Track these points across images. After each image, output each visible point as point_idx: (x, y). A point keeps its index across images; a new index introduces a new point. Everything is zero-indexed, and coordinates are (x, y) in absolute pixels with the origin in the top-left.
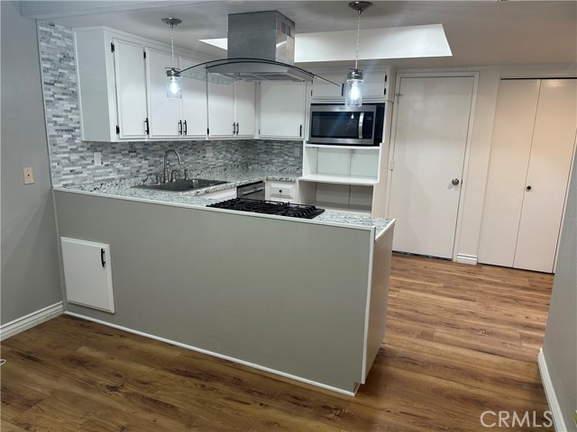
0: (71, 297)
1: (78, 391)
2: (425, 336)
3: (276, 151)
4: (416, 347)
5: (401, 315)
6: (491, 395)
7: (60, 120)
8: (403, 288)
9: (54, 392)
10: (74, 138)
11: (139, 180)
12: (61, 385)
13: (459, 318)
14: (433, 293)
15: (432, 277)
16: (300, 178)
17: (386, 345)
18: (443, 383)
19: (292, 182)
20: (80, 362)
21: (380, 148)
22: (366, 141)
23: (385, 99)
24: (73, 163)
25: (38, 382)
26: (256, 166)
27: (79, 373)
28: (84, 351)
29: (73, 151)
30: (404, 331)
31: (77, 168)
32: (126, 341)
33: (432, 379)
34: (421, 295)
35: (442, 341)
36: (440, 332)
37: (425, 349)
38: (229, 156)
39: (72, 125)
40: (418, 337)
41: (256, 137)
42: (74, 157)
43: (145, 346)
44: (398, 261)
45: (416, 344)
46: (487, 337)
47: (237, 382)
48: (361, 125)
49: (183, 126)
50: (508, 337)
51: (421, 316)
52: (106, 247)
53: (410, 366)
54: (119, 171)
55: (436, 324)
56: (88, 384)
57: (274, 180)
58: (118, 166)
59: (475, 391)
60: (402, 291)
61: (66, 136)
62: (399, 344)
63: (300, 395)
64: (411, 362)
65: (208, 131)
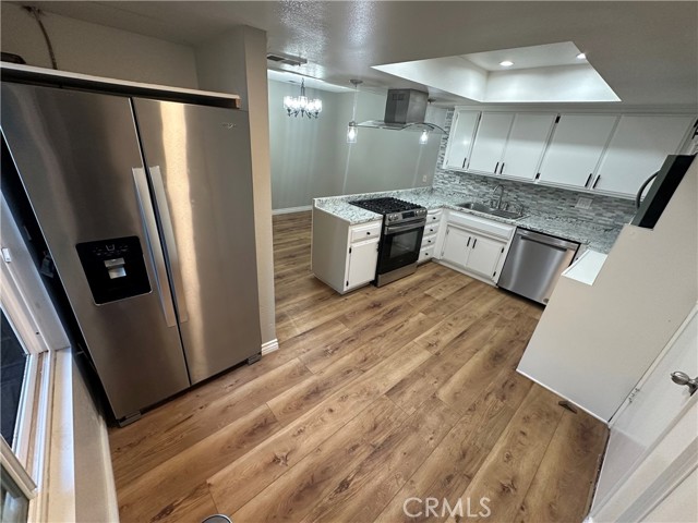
42: (446, 176)
54: (470, 190)
58: (471, 187)
65: (538, 176)
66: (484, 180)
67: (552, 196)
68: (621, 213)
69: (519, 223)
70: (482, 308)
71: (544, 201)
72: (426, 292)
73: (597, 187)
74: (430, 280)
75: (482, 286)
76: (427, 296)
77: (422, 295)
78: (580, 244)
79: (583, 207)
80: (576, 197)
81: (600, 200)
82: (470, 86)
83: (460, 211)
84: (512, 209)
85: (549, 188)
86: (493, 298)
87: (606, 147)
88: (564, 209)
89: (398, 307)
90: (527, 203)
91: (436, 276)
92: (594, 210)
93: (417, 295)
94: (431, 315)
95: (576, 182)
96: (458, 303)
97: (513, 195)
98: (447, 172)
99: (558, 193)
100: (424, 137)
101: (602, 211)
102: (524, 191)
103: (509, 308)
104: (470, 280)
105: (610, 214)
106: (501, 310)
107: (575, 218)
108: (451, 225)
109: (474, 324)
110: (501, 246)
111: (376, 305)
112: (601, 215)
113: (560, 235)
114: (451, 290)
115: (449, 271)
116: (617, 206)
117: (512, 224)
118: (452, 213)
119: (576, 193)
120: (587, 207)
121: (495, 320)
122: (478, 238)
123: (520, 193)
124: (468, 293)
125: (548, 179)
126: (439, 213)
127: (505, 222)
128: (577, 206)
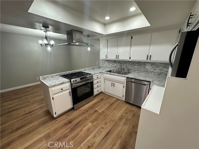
4: (46, 129)
17: (54, 121)
30: (56, 130)
31: (103, 64)
37: (43, 130)
40: (49, 133)
45: (48, 129)
53: (43, 122)
54: (111, 66)
58: (111, 65)
62: (52, 125)
65: (130, 58)
66: (115, 62)
67: (137, 64)
68: (162, 68)
69: (127, 76)
70: (119, 114)
71: (135, 67)
72: (96, 109)
73: (151, 59)
74: (99, 102)
75: (119, 102)
76: (96, 111)
77: (94, 111)
78: (150, 82)
79: (148, 67)
80: (145, 64)
81: (153, 64)
82: (97, 28)
83: (107, 73)
84: (126, 71)
85: (136, 62)
86: (123, 107)
87: (150, 44)
88: (142, 68)
89: (80, 122)
90: (130, 68)
91: (102, 100)
92: (152, 68)
93: (91, 111)
94: (95, 124)
95: (143, 58)
96: (109, 113)
97: (125, 66)
98: (103, 61)
99: (139, 63)
100: (89, 49)
101: (155, 68)
102: (128, 64)
103: (130, 111)
104: (115, 99)
105: (158, 69)
106: (126, 113)
107: (147, 71)
108: (105, 79)
109: (114, 125)
110: (123, 85)
111: (70, 122)
112: (155, 69)
113: (142, 79)
114: (107, 106)
115: (107, 96)
116: (160, 66)
117: (124, 77)
118: (105, 75)
119: (145, 63)
120: (150, 67)
121: (124, 120)
122: (115, 83)
123: (127, 65)
124: (113, 106)
125: (133, 58)
126: (100, 75)
127: (122, 76)
128: (146, 67)
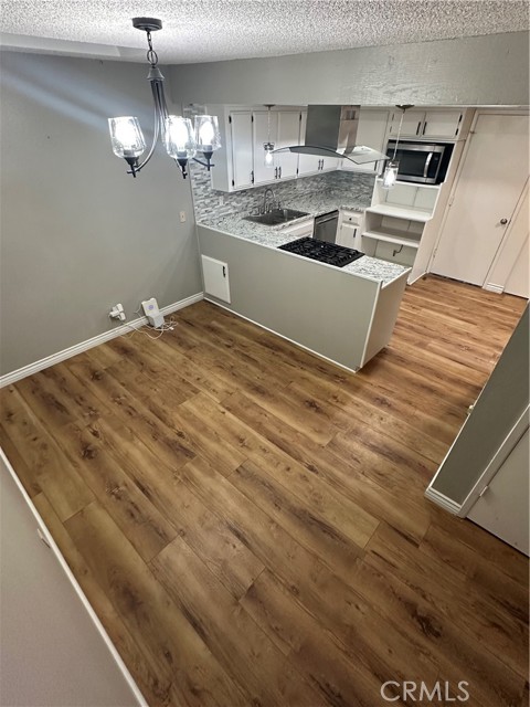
0: (207, 291)
1: (212, 345)
2: (422, 345)
3: (354, 180)
4: (410, 351)
5: (412, 328)
6: (443, 387)
7: (198, 177)
8: (425, 307)
9: (202, 343)
10: (207, 188)
11: (247, 213)
12: (205, 340)
13: (455, 336)
14: (448, 314)
15: (453, 301)
16: (368, 209)
17: (390, 347)
18: (415, 376)
19: (361, 212)
20: (213, 330)
21: (439, 187)
22: (429, 180)
23: (454, 140)
24: (207, 206)
25: (194, 337)
26: (337, 192)
27: (212, 336)
28: (215, 323)
29: (207, 197)
30: (407, 340)
31: (209, 209)
32: (236, 321)
33: (409, 372)
34: (437, 314)
35: (432, 350)
36: (433, 344)
37: (416, 353)
38: (315, 184)
39: (206, 178)
40: (416, 345)
41: (339, 169)
42: (207, 201)
43: (246, 325)
44: (435, 284)
45: (411, 349)
46: (467, 353)
47: (292, 354)
48: (427, 164)
49: (278, 171)
50: (483, 355)
51: (425, 331)
52: (226, 265)
54: (234, 208)
55: (434, 337)
56: (217, 342)
57: (347, 209)
58: (234, 204)
59: (433, 384)
60: (424, 310)
61: (203, 187)
62: (400, 347)
63: (324, 367)
64: (401, 360)
